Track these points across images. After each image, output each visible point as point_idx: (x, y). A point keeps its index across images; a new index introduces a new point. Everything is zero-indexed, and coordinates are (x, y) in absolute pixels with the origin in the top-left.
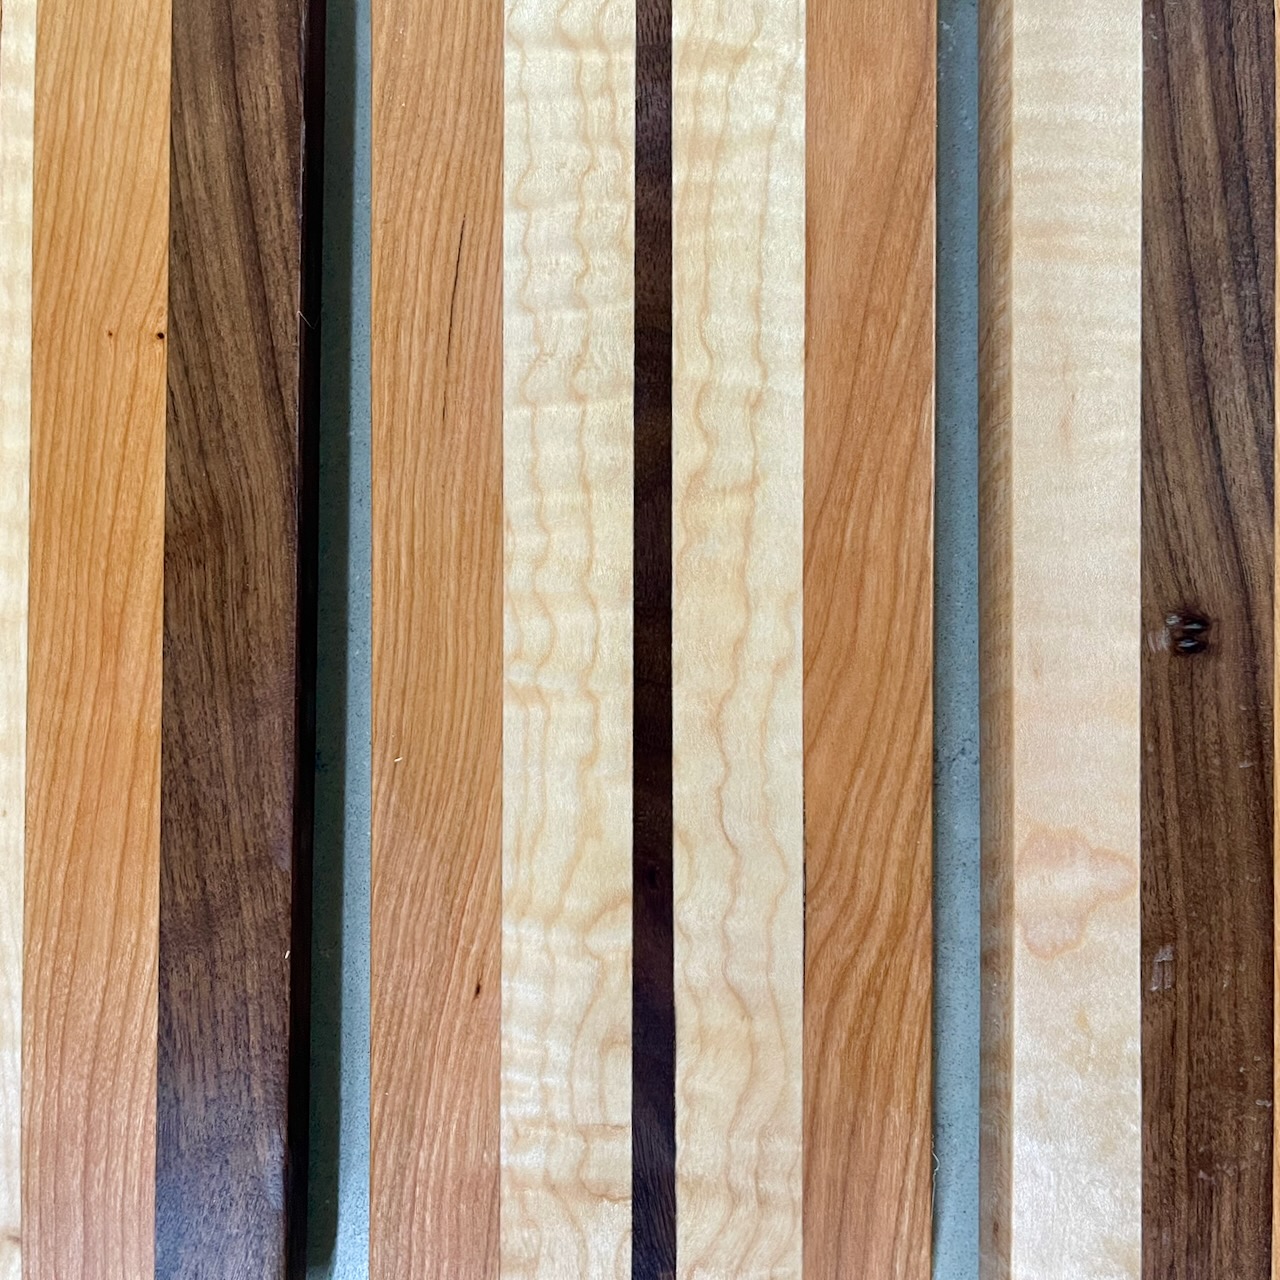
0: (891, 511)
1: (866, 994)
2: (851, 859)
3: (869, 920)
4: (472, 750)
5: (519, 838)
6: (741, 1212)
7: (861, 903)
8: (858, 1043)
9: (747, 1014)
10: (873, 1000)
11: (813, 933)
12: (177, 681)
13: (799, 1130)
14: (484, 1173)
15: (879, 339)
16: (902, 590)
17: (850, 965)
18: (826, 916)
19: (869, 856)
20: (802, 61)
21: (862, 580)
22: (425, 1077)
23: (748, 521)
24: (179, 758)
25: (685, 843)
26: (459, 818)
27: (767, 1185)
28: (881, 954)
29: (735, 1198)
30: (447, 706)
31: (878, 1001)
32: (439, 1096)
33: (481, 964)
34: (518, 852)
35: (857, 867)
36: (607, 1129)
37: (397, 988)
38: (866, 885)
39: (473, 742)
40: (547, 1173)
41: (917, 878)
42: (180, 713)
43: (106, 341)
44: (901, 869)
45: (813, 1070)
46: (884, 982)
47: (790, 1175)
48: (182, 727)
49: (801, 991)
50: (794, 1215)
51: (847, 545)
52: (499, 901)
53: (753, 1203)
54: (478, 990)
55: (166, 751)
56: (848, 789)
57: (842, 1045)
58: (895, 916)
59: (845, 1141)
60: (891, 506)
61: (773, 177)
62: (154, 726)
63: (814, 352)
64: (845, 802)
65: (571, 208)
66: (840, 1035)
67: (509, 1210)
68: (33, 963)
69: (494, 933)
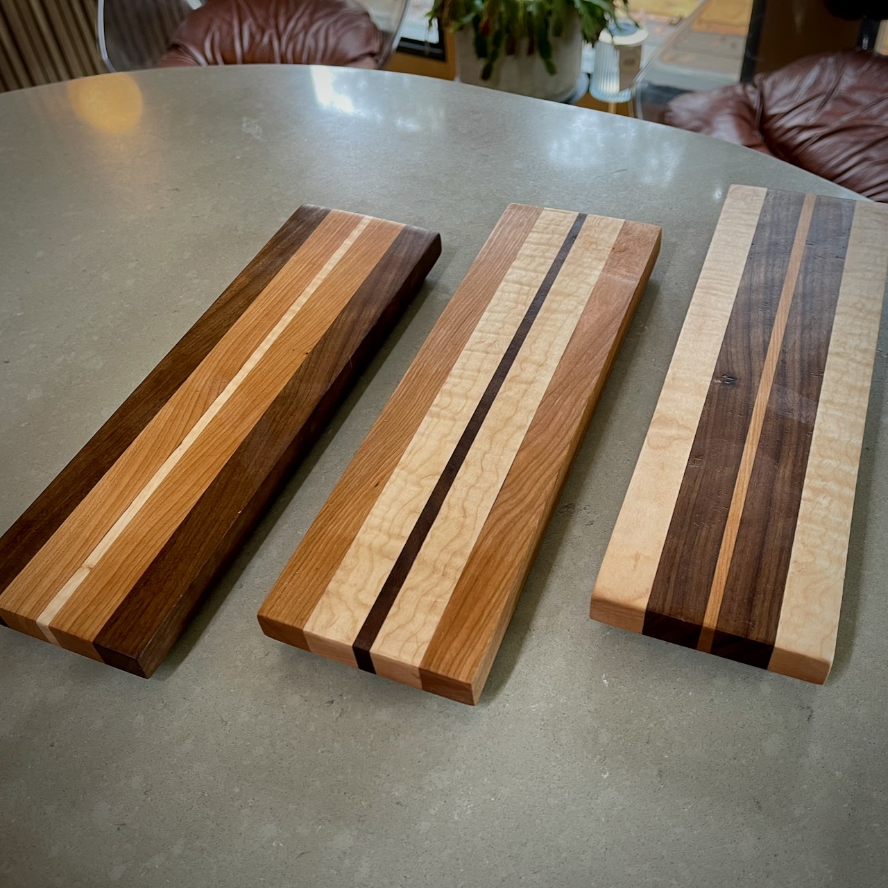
0: (574, 399)
1: (511, 522)
2: (522, 483)
3: (522, 500)
4: (410, 423)
5: (412, 449)
6: (435, 576)
7: (520, 496)
8: (501, 536)
9: (465, 517)
10: (512, 525)
11: (499, 499)
12: (256, 431)
13: (468, 556)
14: (349, 537)
15: (586, 360)
16: (569, 418)
17: (509, 512)
18: (506, 496)
19: (529, 483)
20: (587, 300)
21: (557, 412)
22: (345, 504)
23: (526, 390)
24: (243, 449)
25: (466, 464)
26: (395, 439)
27: (448, 570)
28: (521, 512)
29: (435, 570)
30: (408, 412)
31: (514, 525)
32: (346, 511)
33: (382, 478)
34: (410, 452)
35: (523, 485)
36: (399, 536)
37: (351, 477)
38: (525, 491)
39: (411, 421)
40: (371, 544)
41: (543, 495)
42: (251, 439)
43: (291, 351)
44: (539, 490)
45: (481, 540)
46: (519, 520)
47: (458, 569)
48: (249, 442)
49: (487, 515)
50: (454, 583)
51: (556, 404)
52: (397, 464)
53: (441, 574)
54: (377, 485)
55: (240, 447)
56: (529, 464)
57: (496, 534)
58: (531, 502)
59: (483, 564)
60: (574, 398)
61: (568, 320)
62: (241, 440)
63: (564, 358)
64: (526, 467)
65: (505, 315)
66: (496, 531)
67: (351, 551)
68: (159, 490)
69: (391, 471)
